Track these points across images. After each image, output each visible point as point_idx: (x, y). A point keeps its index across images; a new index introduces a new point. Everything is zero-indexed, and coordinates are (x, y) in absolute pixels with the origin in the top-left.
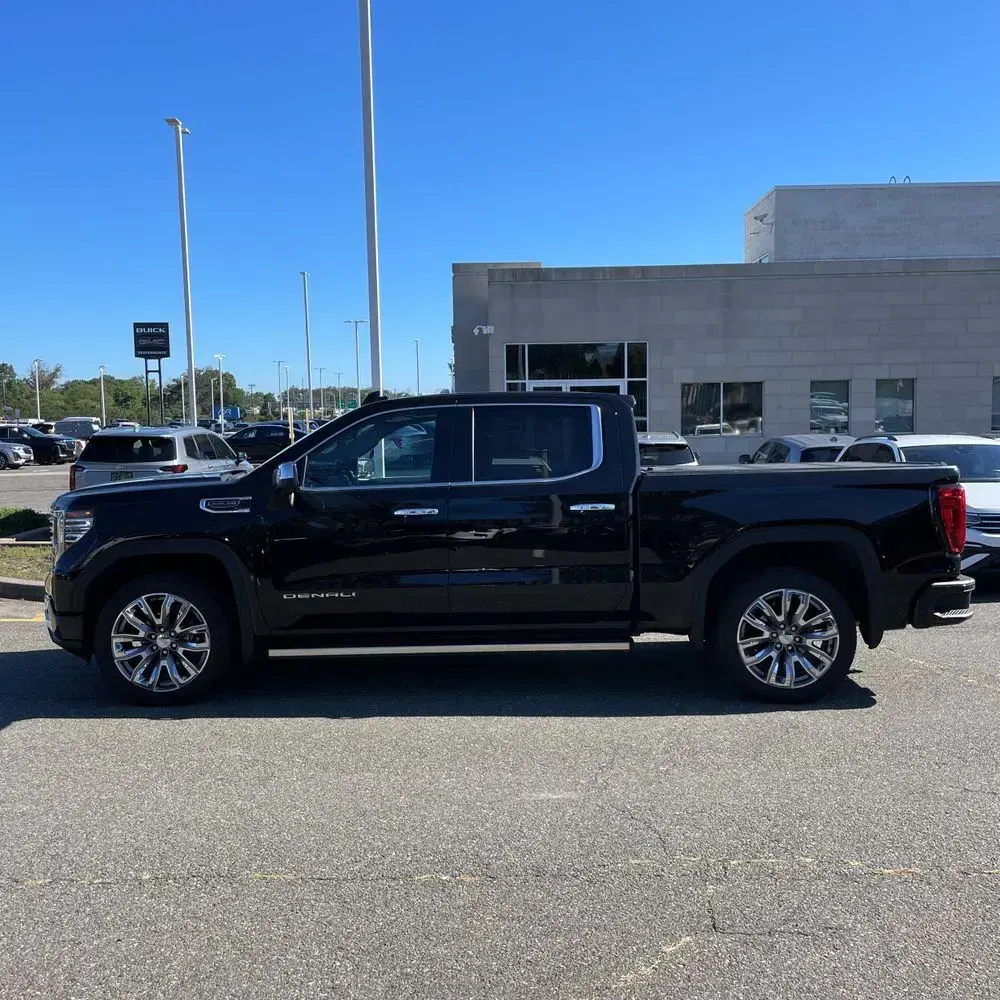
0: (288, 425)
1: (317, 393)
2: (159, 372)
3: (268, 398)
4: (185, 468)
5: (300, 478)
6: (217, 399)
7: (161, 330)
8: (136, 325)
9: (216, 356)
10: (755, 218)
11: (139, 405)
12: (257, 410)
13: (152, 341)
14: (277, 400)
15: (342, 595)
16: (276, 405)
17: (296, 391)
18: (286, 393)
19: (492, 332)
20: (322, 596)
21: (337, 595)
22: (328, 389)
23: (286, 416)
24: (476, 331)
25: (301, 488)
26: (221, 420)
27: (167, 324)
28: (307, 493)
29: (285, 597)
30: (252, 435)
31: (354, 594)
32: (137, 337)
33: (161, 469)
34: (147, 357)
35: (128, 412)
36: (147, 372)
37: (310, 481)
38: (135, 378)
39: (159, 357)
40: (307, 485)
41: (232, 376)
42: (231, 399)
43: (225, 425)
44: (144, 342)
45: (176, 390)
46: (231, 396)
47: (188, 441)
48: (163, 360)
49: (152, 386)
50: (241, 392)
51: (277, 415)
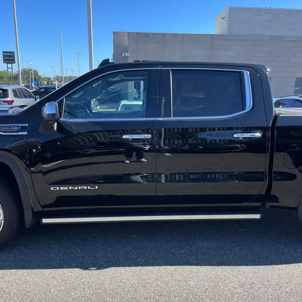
0: (56, 87)
1: (65, 78)
2: (12, 68)
3: (49, 79)
4: (13, 101)
5: (60, 113)
6: (32, 79)
7: (12, 54)
8: (4, 52)
9: (31, 63)
10: (222, 18)
11: (6, 80)
12: (46, 83)
13: (9, 58)
14: (52, 80)
15: (89, 188)
16: (52, 81)
17: (58, 77)
18: (55, 77)
19: (129, 55)
20: (76, 188)
21: (86, 188)
22: (69, 77)
23: (55, 85)
24: (123, 55)
25: (61, 119)
26: (33, 85)
27: (14, 52)
28: (64, 122)
29: (52, 189)
30: (43, 90)
31: (96, 187)
32: (4, 56)
33: (2, 102)
34: (7, 63)
35: (3, 82)
36: (8, 68)
37: (67, 114)
38: (4, 71)
39: (12, 63)
40: (65, 117)
41: (37, 71)
42: (37, 79)
43: (35, 87)
44: (7, 58)
45: (18, 75)
46: (37, 78)
47: (14, 91)
48: (13, 64)
49: (10, 74)
50: (40, 76)
51: (52, 84)
